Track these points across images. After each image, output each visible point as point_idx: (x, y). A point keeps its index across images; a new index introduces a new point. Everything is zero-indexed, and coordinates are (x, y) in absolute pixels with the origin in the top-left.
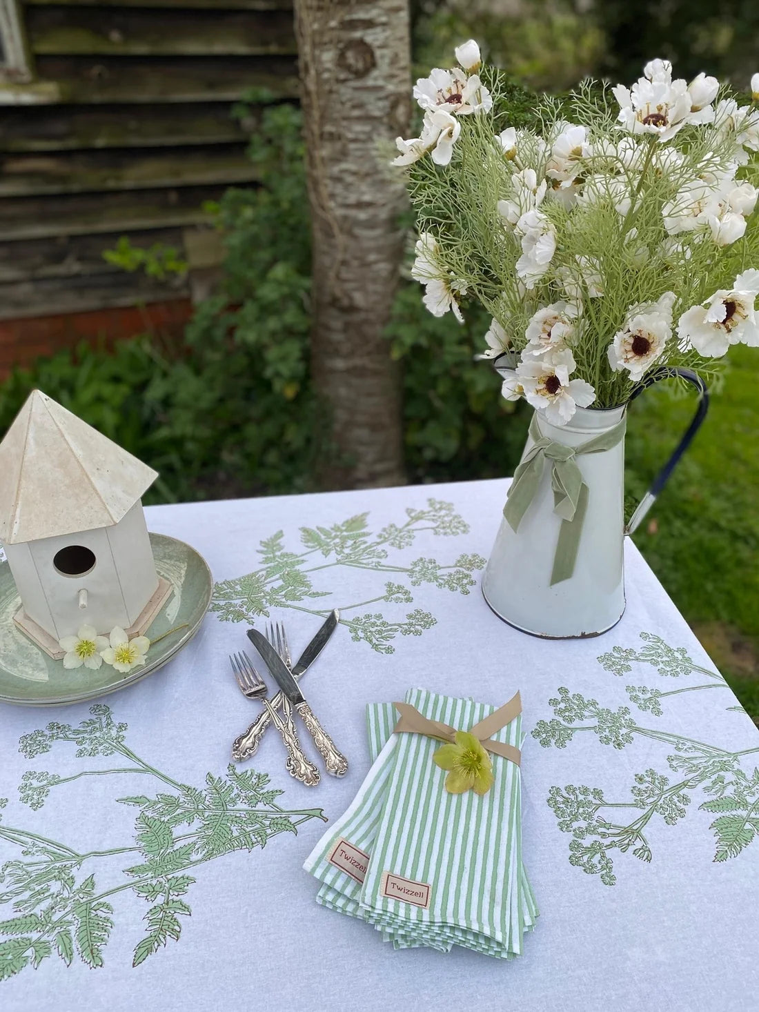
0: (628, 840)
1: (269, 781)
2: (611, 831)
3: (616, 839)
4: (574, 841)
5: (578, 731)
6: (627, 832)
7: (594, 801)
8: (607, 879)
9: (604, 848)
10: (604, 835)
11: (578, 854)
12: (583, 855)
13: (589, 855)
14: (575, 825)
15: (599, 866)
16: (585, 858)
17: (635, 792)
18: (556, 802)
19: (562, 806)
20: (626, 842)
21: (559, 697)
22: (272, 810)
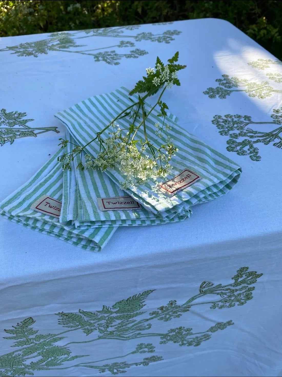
0: (269, 139)
1: (26, 115)
2: (256, 135)
3: (261, 138)
4: (230, 139)
5: (234, 92)
6: (269, 135)
7: (245, 121)
8: (255, 158)
9: (252, 143)
10: (252, 137)
11: (233, 146)
12: (236, 146)
13: (241, 146)
14: (231, 132)
15: (249, 152)
16: (238, 148)
17: (274, 117)
18: (218, 122)
19: (222, 123)
20: (268, 140)
21: (223, 78)
22: (24, 128)
